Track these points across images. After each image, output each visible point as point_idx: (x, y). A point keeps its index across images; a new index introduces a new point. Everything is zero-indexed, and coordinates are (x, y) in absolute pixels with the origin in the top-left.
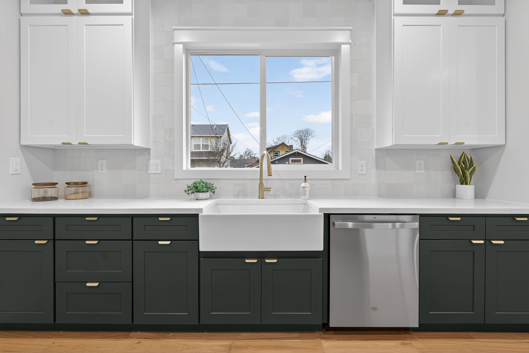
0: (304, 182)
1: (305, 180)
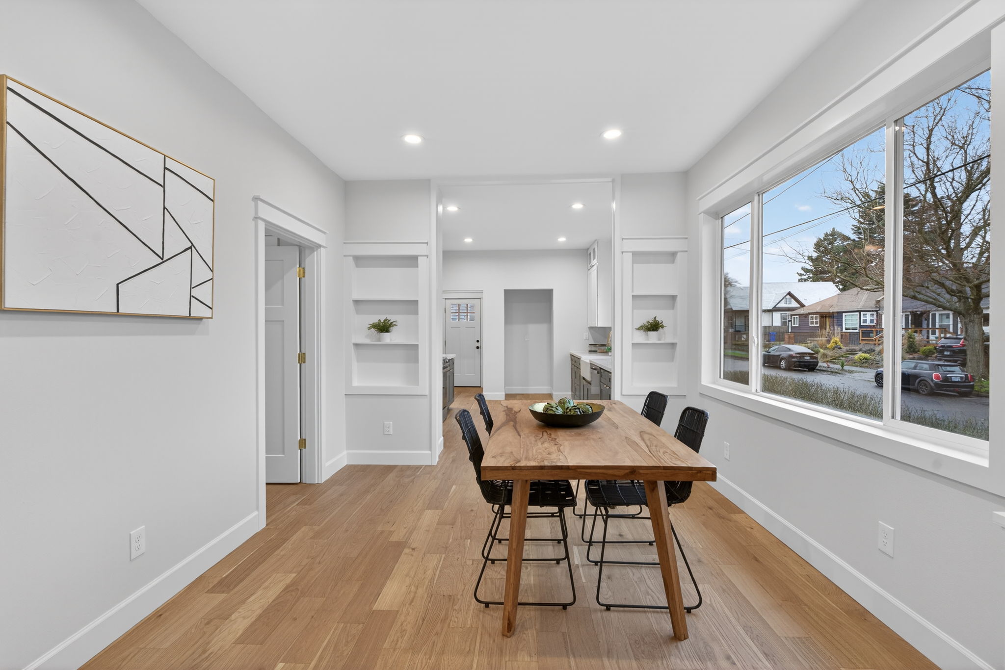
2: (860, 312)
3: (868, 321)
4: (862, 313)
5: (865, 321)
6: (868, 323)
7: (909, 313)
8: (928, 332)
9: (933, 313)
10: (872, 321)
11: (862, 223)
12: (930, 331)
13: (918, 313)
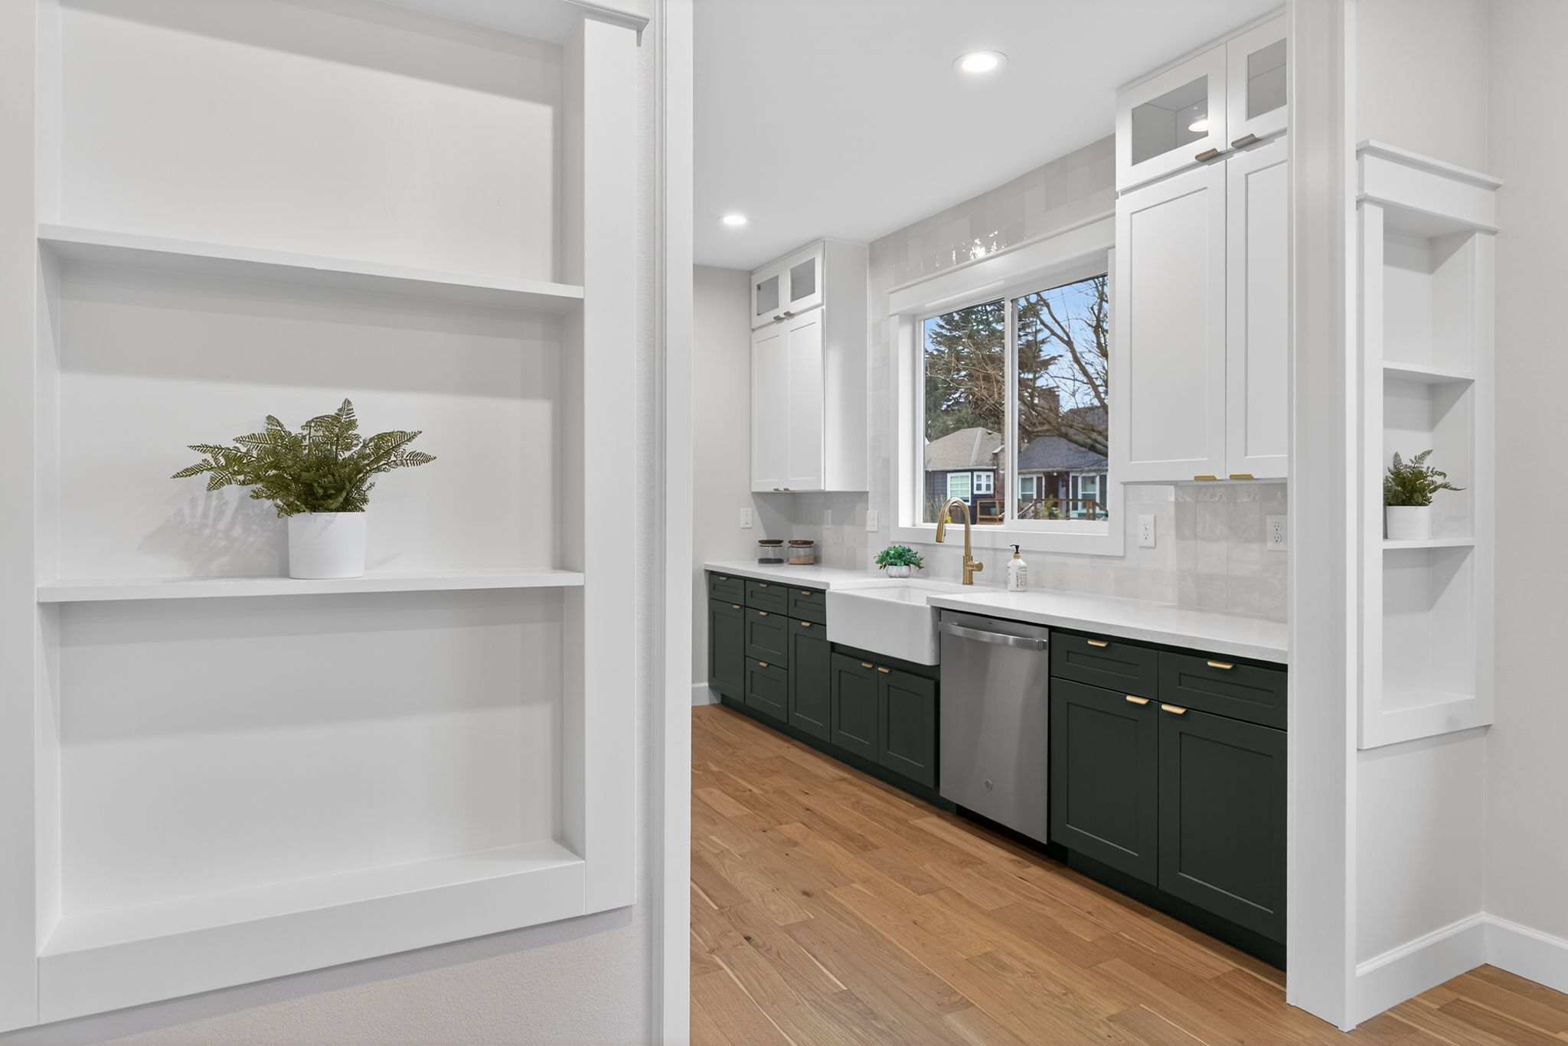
0: (1015, 557)
1: (1017, 552)
2: (972, 471)
3: (984, 487)
4: (975, 474)
5: (979, 487)
6: (983, 491)
7: (1042, 475)
8: (1068, 504)
9: (1074, 474)
10: (988, 487)
11: (942, 327)
12: (1071, 503)
13: (1055, 474)
